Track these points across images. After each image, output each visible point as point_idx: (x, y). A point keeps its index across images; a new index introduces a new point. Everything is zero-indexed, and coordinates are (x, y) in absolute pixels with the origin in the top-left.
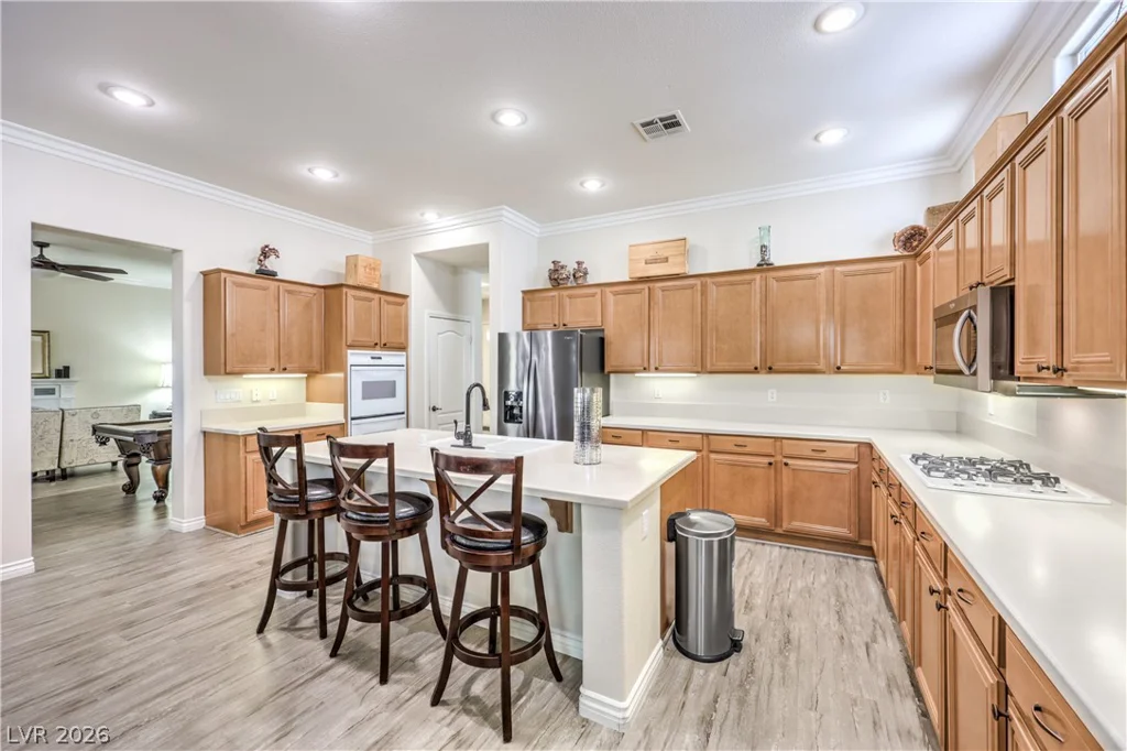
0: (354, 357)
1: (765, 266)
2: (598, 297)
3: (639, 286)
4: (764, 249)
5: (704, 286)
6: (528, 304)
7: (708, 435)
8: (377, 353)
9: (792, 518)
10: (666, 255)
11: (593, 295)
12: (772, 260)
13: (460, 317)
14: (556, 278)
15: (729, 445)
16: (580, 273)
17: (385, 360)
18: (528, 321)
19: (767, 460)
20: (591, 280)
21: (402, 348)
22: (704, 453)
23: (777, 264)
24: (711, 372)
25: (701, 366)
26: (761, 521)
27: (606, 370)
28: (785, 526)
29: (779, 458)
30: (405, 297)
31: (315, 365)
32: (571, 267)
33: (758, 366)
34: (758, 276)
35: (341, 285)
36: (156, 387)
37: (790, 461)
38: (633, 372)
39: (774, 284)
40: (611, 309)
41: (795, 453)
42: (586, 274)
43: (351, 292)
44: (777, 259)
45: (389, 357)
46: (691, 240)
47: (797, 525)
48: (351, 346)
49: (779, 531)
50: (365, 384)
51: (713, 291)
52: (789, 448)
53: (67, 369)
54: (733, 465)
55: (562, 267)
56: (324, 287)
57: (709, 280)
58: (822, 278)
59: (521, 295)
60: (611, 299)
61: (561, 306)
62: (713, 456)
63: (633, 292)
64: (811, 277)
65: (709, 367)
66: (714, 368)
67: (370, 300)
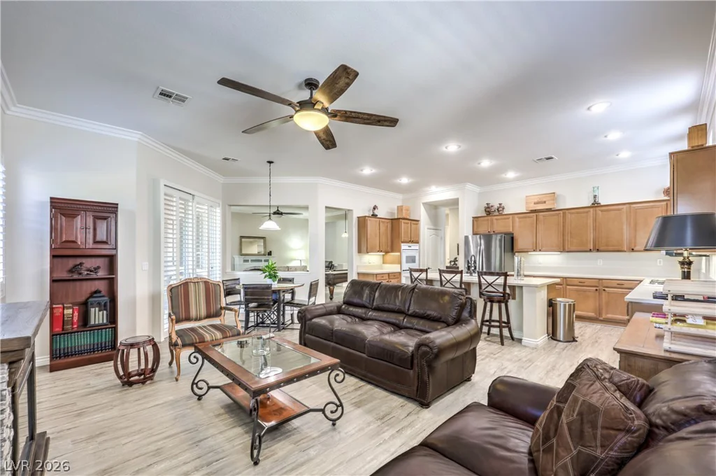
0: (404, 246)
1: (596, 205)
2: (511, 218)
3: (531, 214)
4: (595, 197)
5: (564, 214)
6: (475, 223)
7: (566, 278)
8: (410, 244)
9: (607, 313)
10: (544, 200)
11: (508, 218)
12: (600, 202)
13: (438, 228)
14: (489, 211)
15: (576, 282)
16: (500, 209)
17: (412, 248)
18: (475, 230)
19: (595, 288)
20: (505, 212)
21: (417, 242)
22: (564, 286)
23: (602, 204)
24: (568, 252)
25: (563, 249)
26: (592, 314)
27: (515, 251)
28: (604, 316)
29: (601, 288)
30: (418, 221)
31: (389, 249)
32: (496, 206)
33: (592, 248)
34: (591, 210)
35: (400, 219)
36: (295, 260)
37: (606, 289)
38: (527, 252)
39: (600, 212)
40: (517, 224)
41: (609, 285)
42: (503, 209)
43: (403, 221)
44: (603, 201)
45: (414, 246)
46: (558, 192)
47: (610, 316)
48: (402, 242)
49: (601, 318)
50: (407, 257)
51: (568, 216)
52: (605, 283)
53: (271, 252)
54: (577, 291)
55: (492, 206)
56: (392, 219)
57: (567, 211)
58: (625, 210)
59: (472, 219)
60: (517, 220)
61: (492, 223)
62: (568, 287)
63: (529, 217)
64: (619, 210)
65: (567, 249)
66: (569, 250)
67: (408, 223)
